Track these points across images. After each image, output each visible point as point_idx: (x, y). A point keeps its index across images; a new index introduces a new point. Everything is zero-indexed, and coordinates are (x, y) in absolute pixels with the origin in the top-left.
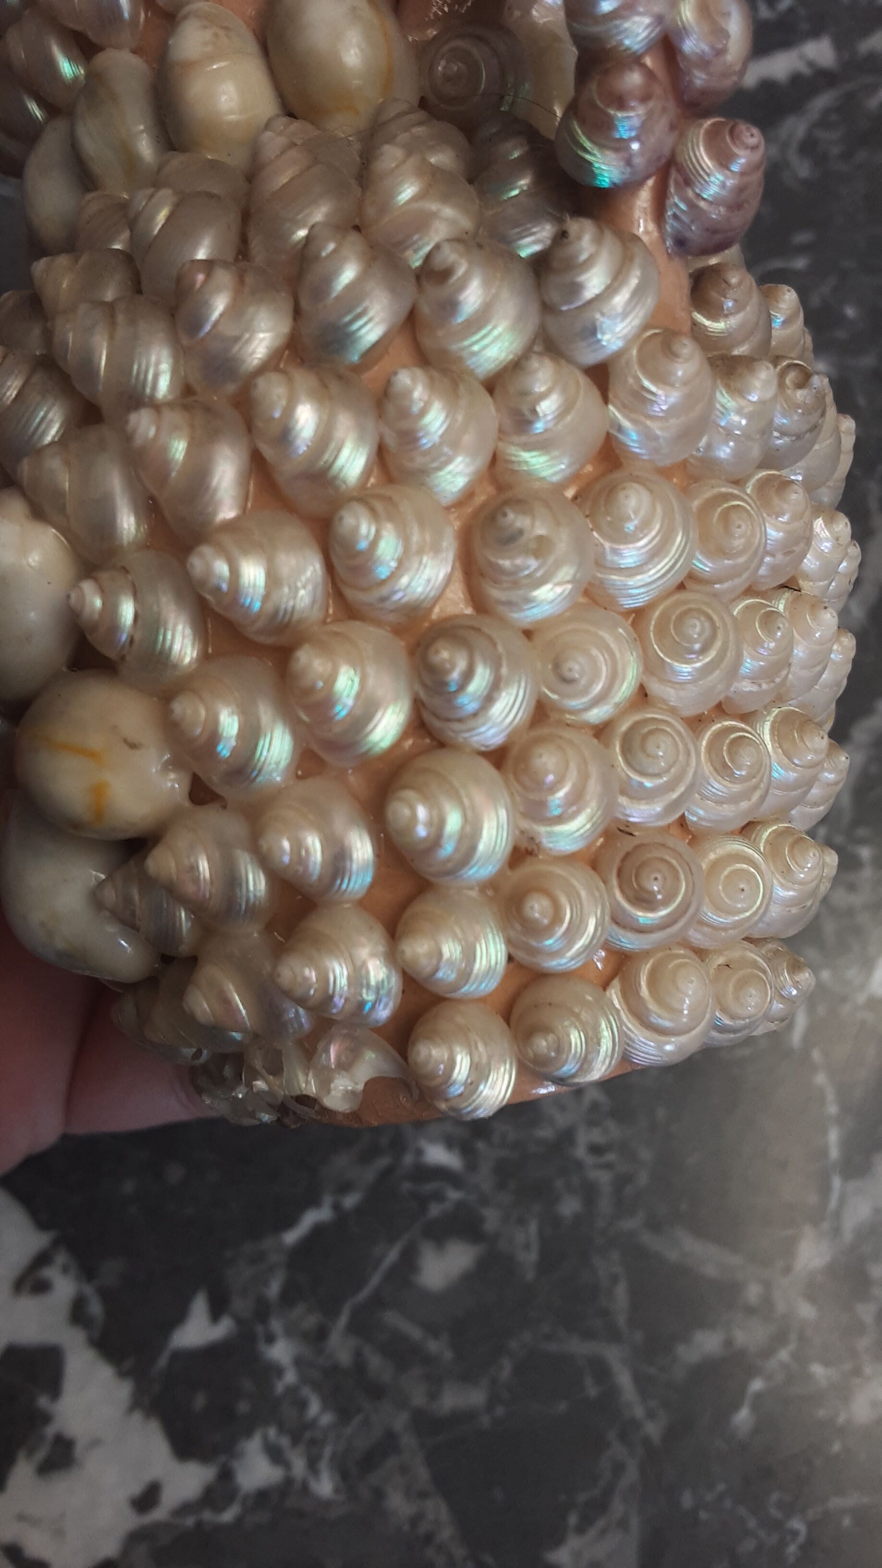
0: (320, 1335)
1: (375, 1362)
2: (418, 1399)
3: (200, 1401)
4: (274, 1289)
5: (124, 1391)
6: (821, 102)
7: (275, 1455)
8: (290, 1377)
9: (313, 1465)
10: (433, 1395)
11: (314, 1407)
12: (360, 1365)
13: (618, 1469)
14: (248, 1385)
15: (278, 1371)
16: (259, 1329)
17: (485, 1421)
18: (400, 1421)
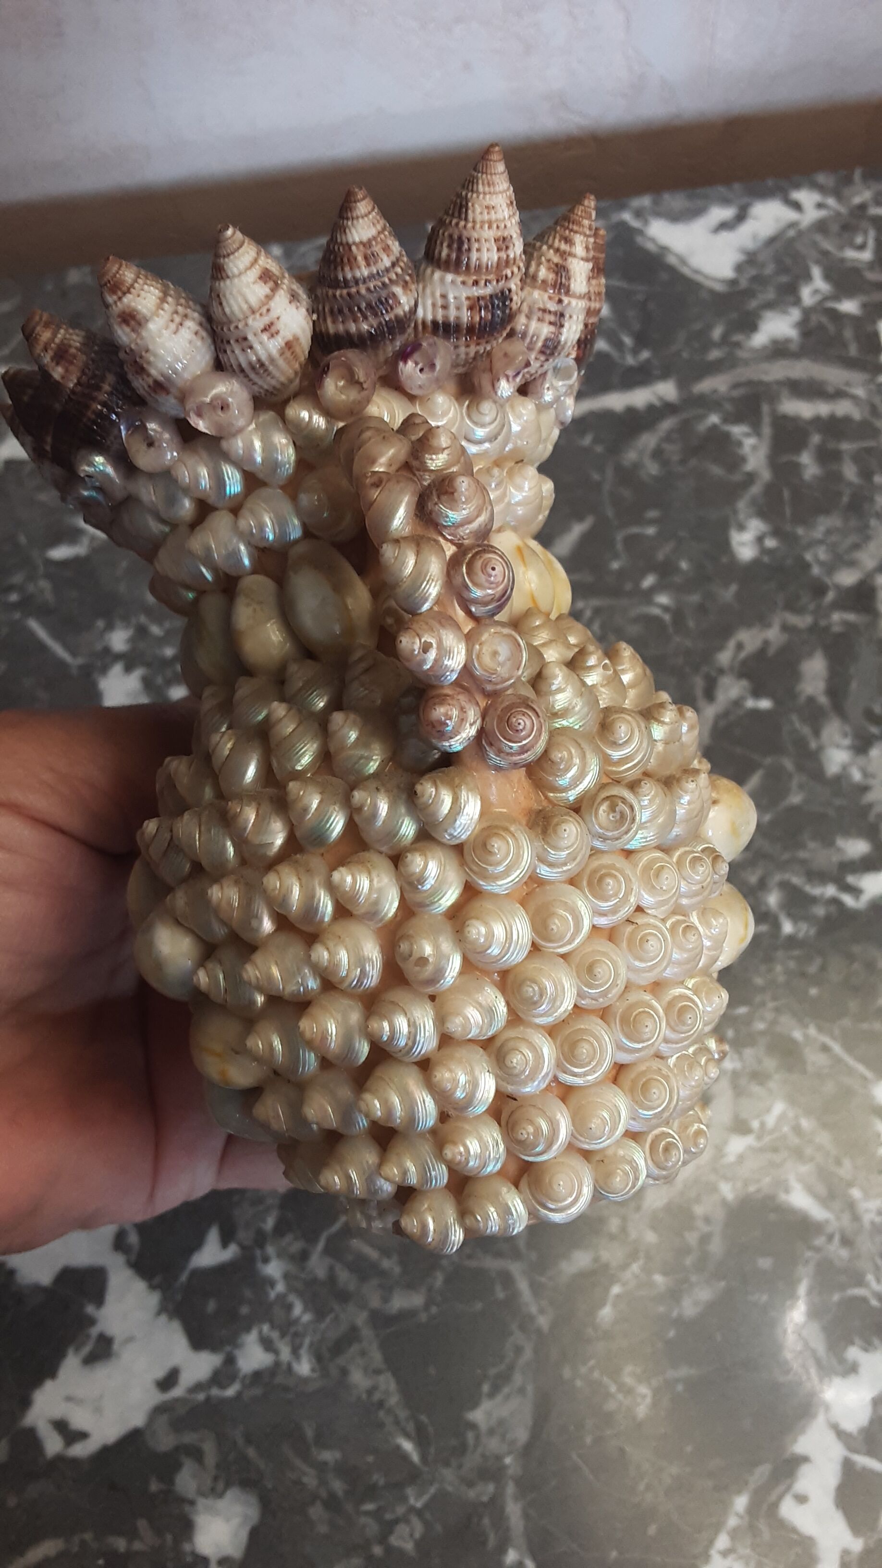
0: (304, 1256)
1: (344, 1276)
2: (375, 1302)
3: (211, 1306)
4: (270, 1223)
5: (154, 1299)
6: (667, 424)
7: (267, 1344)
8: (280, 1287)
9: (295, 1352)
10: (386, 1300)
11: (298, 1309)
12: (332, 1278)
13: (519, 1350)
14: (248, 1293)
15: (272, 1283)
16: (258, 1253)
17: (423, 1317)
18: (361, 1319)
